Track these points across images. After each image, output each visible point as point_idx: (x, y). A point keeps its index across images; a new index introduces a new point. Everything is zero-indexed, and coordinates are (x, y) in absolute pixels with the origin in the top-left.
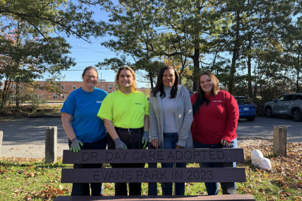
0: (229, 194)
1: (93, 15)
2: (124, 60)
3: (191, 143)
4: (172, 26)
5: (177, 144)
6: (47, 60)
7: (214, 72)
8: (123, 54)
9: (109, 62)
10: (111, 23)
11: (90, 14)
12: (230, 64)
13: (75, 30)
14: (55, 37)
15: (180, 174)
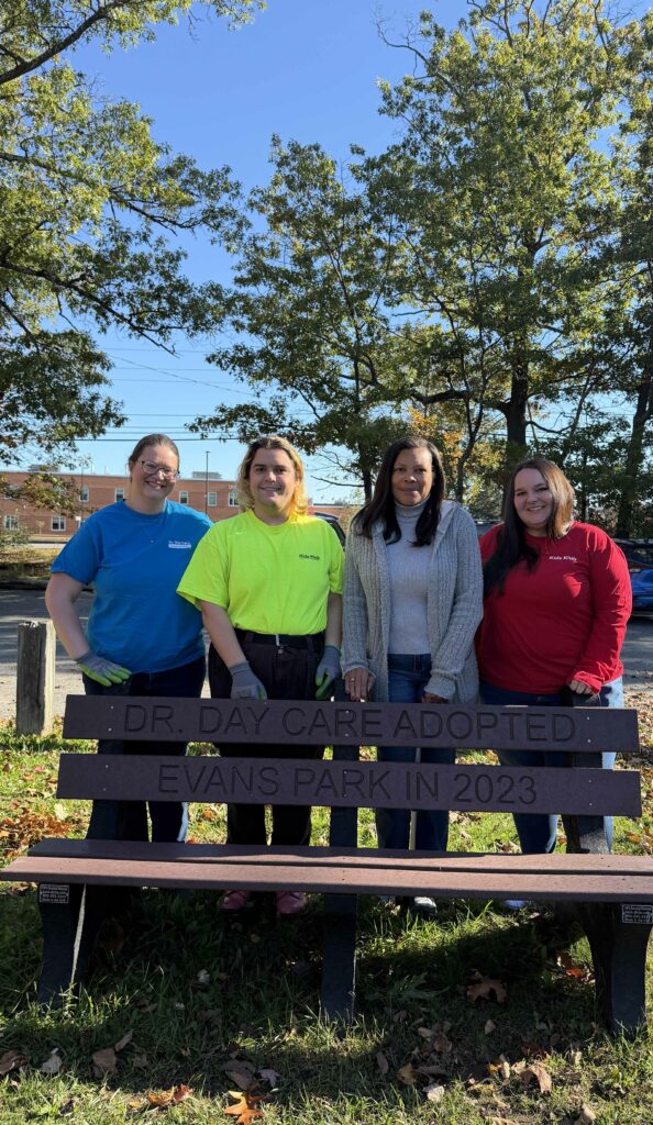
0: (586, 851)
1: (182, 262)
2: (281, 413)
3: (471, 689)
4: (442, 304)
5: (427, 689)
6: (32, 407)
7: (573, 457)
8: (279, 393)
9: (231, 416)
10: (243, 290)
11: (175, 258)
12: (626, 434)
13: (125, 311)
14: (60, 331)
15: (432, 785)
